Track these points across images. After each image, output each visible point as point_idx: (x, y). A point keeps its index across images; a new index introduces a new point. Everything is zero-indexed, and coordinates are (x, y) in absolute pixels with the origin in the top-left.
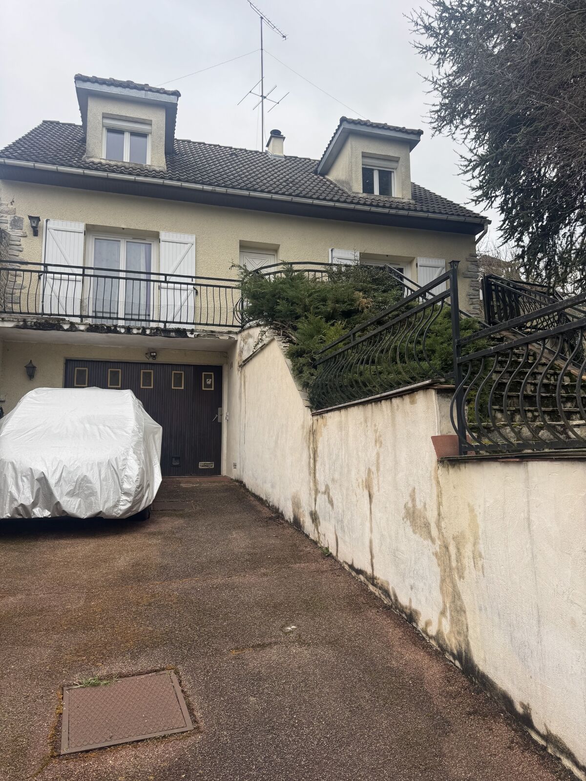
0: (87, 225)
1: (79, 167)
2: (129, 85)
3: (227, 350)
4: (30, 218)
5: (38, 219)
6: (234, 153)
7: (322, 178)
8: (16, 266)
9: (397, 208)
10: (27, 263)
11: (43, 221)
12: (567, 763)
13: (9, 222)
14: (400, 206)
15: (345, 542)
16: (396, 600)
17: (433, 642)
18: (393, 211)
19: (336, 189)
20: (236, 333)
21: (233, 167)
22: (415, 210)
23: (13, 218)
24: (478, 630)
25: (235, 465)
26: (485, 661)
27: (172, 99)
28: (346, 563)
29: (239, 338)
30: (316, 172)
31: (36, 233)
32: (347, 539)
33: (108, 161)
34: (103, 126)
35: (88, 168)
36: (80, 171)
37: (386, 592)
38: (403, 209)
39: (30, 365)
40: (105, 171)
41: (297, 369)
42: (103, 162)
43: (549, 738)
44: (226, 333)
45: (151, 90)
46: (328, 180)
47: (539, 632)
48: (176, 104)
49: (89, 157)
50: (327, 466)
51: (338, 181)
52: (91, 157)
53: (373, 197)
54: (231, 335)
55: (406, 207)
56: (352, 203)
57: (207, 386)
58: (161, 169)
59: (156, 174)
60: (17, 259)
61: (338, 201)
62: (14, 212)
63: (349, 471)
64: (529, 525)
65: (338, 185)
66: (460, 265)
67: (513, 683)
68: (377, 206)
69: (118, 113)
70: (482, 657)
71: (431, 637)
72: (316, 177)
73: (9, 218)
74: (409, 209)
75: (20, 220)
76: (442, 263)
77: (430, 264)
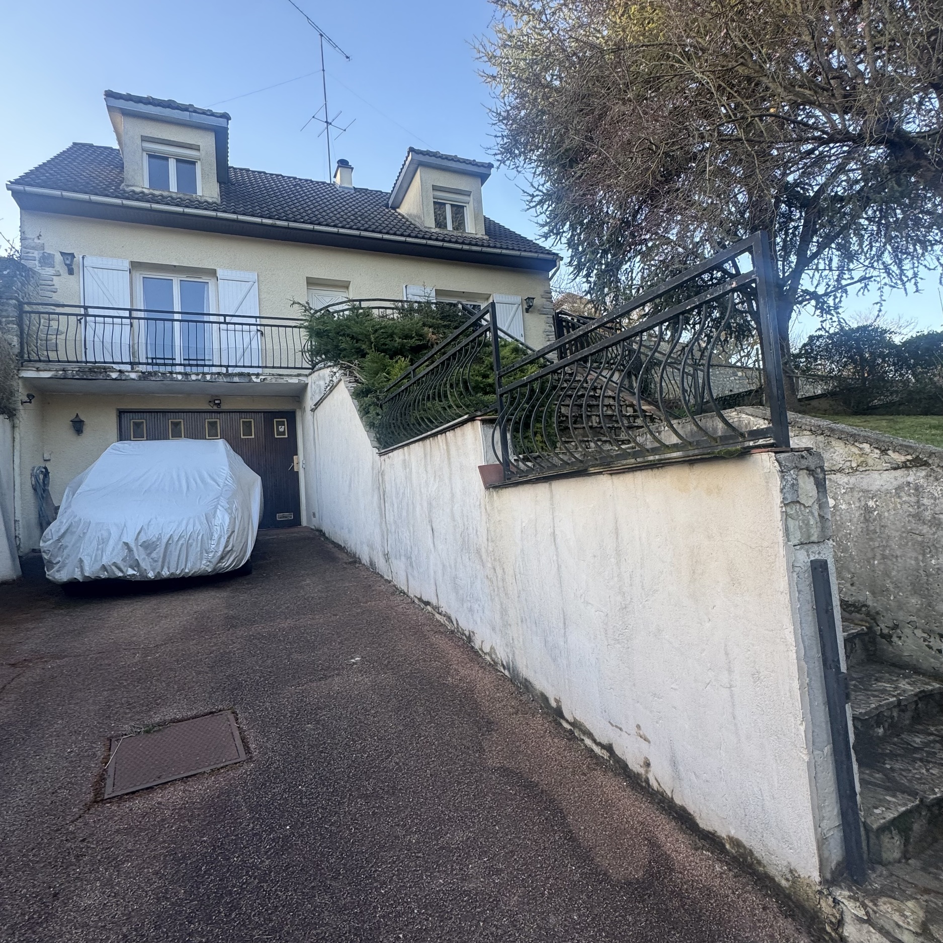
0: (132, 263)
1: (117, 197)
2: (170, 105)
3: (298, 394)
4: (62, 254)
5: (72, 255)
6: (298, 183)
7: (393, 211)
8: (50, 309)
9: (470, 244)
10: (64, 306)
11: (78, 257)
12: (588, 742)
13: (37, 259)
14: (474, 242)
15: (413, 577)
16: (458, 624)
17: (488, 658)
18: (466, 247)
19: (407, 223)
20: (307, 376)
21: (297, 199)
22: (489, 246)
23: (41, 255)
24: (521, 640)
25: (314, 515)
26: (527, 666)
27: (221, 122)
28: (416, 597)
29: (309, 380)
30: (387, 206)
31: (71, 272)
32: (415, 573)
33: (151, 191)
34: (143, 150)
35: (128, 198)
36: (118, 201)
37: (449, 618)
38: (476, 245)
39: (76, 420)
40: (148, 201)
41: (364, 409)
42: (146, 191)
43: (575, 724)
44: (295, 376)
45: (196, 111)
46: (399, 214)
47: (565, 633)
48: (227, 129)
49: (128, 186)
50: (396, 506)
51: (410, 215)
52: (132, 186)
53: (446, 232)
54: (300, 378)
55: (480, 243)
56: (423, 238)
57: (279, 433)
58: (215, 200)
59: (208, 206)
60: (50, 301)
61: (409, 236)
62: (43, 247)
63: (414, 508)
64: (555, 539)
65: (410, 220)
66: (535, 301)
67: (548, 682)
68: (450, 242)
69: (159, 137)
70: (525, 663)
71: (485, 654)
72: (387, 210)
73: (36, 254)
74: (482, 246)
75: (51, 256)
76: (518, 299)
77: (506, 301)
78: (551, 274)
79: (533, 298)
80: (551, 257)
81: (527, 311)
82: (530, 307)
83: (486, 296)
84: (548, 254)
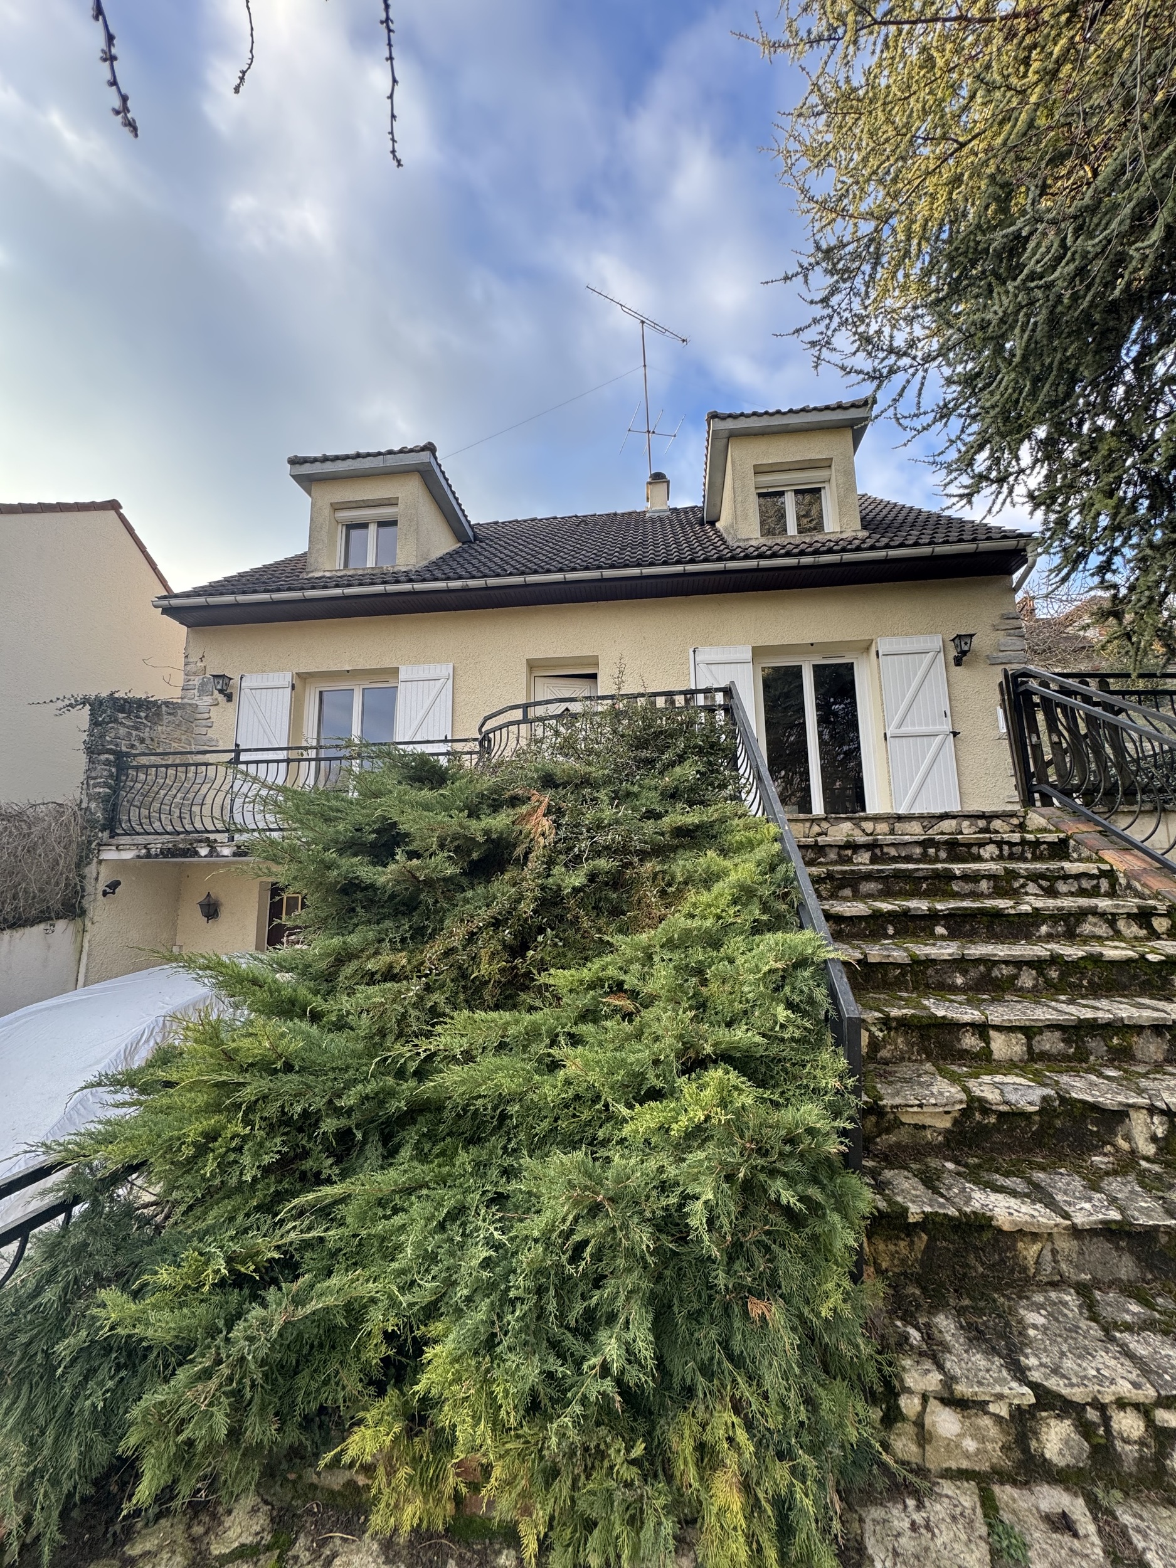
0: (296, 675)
4: (214, 677)
7: (708, 528)
11: (237, 679)
13: (197, 686)
19: (716, 540)
23: (201, 681)
27: (425, 456)
31: (229, 698)
33: (344, 572)
34: (338, 521)
36: (299, 594)
39: (211, 900)
42: (337, 573)
51: (726, 527)
53: (782, 540)
55: (843, 548)
62: (204, 671)
65: (724, 534)
66: (975, 640)
73: (197, 681)
74: (846, 551)
75: (210, 681)
76: (935, 642)
77: (908, 648)
78: (1016, 576)
79: (971, 636)
80: (1011, 544)
81: (958, 662)
82: (964, 653)
83: (865, 645)
84: (1005, 537)
